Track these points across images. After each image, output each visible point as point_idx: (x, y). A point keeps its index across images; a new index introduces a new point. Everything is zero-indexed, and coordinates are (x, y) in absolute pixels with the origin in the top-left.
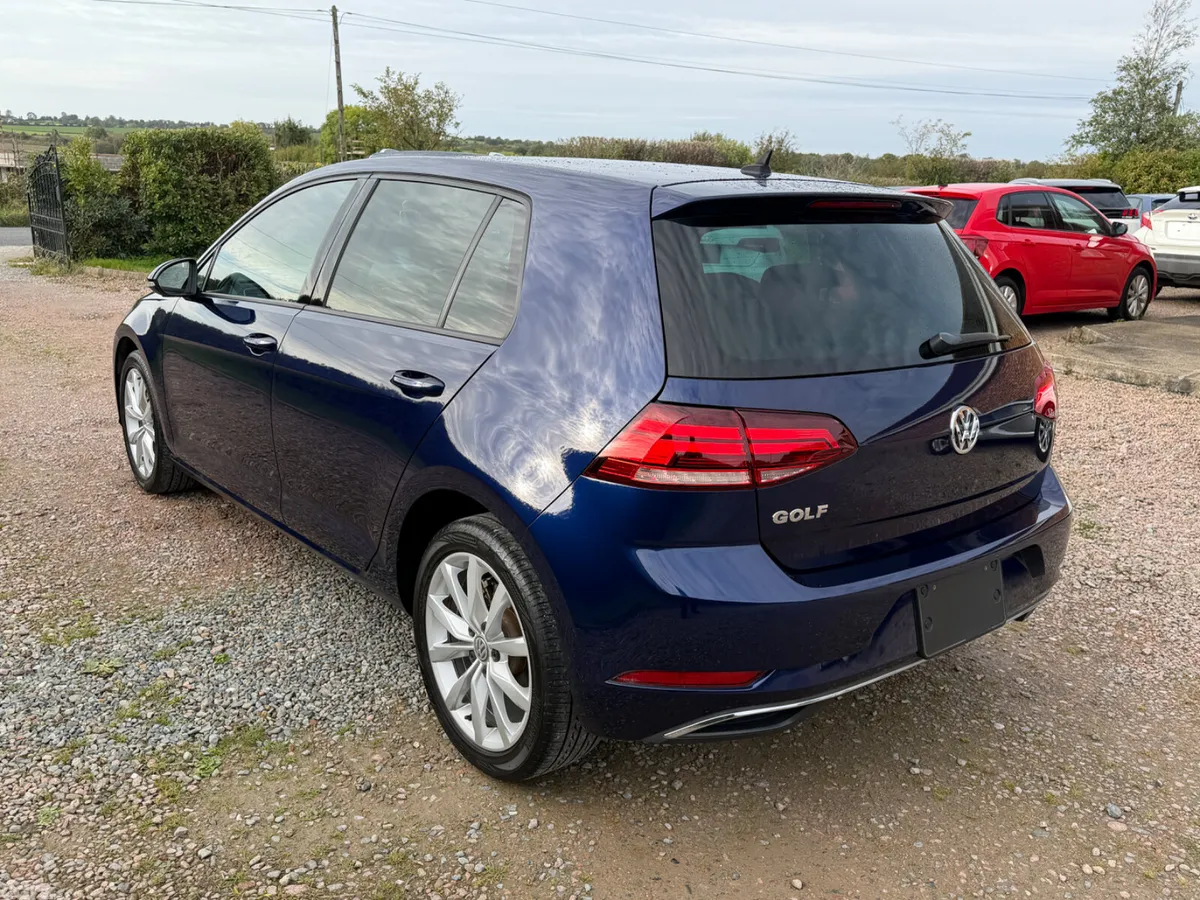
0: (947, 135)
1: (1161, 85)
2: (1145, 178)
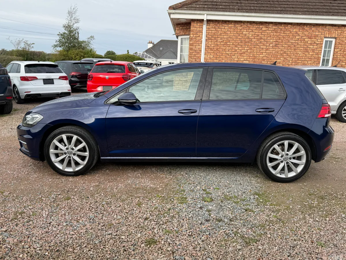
0: (27, 44)
1: (74, 32)
2: (77, 57)
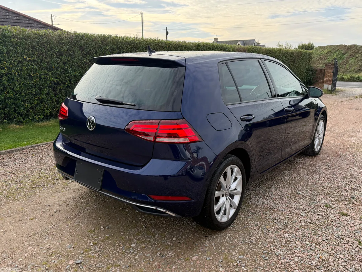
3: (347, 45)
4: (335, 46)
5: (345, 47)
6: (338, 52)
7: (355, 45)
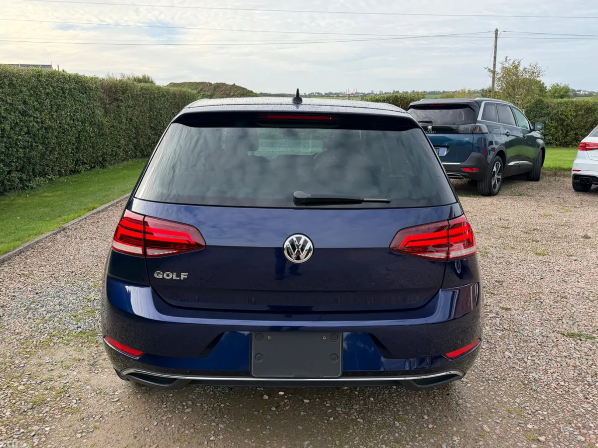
3: (213, 83)
4: (196, 83)
5: (210, 85)
6: (203, 93)
7: (224, 84)
